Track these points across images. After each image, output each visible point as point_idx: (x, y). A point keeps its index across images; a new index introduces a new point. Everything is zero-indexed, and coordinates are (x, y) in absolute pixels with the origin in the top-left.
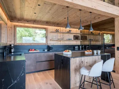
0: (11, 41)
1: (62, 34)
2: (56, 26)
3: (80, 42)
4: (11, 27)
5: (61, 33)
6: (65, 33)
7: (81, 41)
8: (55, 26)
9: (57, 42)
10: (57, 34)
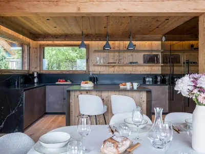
0: (36, 68)
1: (117, 54)
2: (103, 41)
3: (160, 68)
4: (36, 48)
5: (115, 51)
6: (124, 51)
7: (162, 66)
8: (101, 39)
9: (107, 68)
10: (108, 54)
